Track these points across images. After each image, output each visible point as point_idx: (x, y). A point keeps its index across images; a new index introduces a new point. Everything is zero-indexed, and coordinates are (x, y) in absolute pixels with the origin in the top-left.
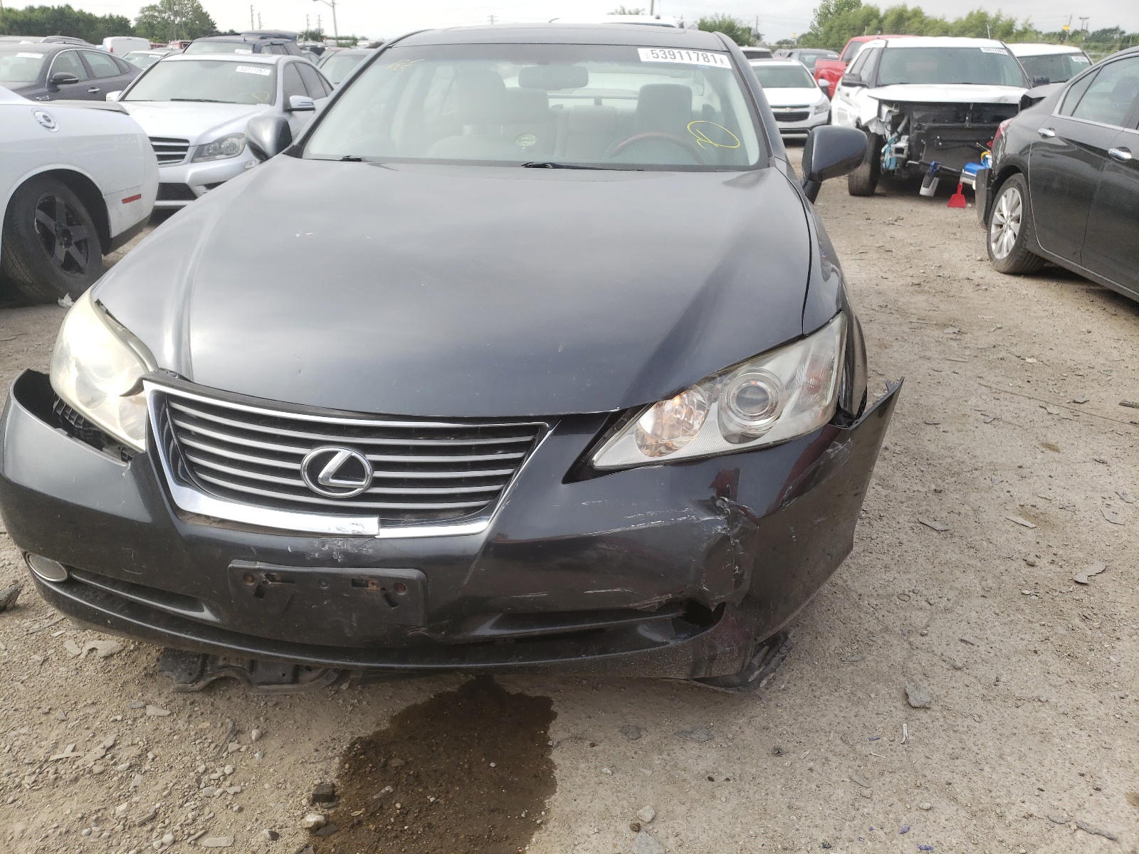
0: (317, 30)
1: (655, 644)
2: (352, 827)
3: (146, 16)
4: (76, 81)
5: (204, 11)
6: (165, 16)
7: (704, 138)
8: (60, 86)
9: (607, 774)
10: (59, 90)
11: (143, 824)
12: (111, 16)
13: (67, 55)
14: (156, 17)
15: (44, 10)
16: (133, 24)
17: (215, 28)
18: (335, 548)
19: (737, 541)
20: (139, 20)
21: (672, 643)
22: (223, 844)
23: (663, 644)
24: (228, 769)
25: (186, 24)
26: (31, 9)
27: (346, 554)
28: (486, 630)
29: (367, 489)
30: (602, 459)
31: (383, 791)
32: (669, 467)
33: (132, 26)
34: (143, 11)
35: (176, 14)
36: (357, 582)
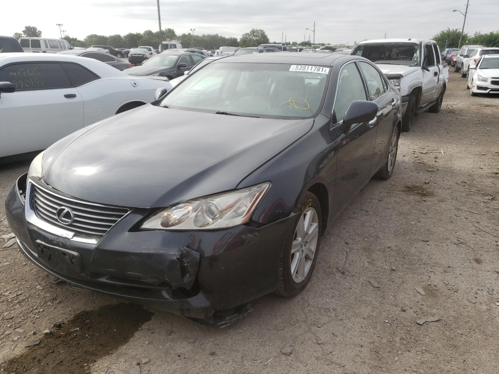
0: (308, 41)
1: (165, 298)
2: (57, 337)
3: (244, 37)
4: (186, 66)
5: (266, 34)
6: (251, 37)
7: (294, 105)
8: (181, 68)
9: (146, 344)
10: (180, 69)
11: (7, 320)
12: (231, 38)
13: (186, 57)
14: (247, 37)
15: (209, 36)
16: (239, 40)
17: (269, 41)
18: (60, 241)
19: (188, 264)
20: (242, 40)
21: (171, 299)
22: (20, 332)
23: (167, 299)
24: (41, 310)
25: (257, 40)
26: (204, 36)
27: (62, 243)
28: (103, 280)
29: (72, 223)
30: (146, 225)
31: (76, 329)
32: (167, 232)
33: (238, 41)
34: (243, 36)
35: (255, 36)
36: (64, 254)
